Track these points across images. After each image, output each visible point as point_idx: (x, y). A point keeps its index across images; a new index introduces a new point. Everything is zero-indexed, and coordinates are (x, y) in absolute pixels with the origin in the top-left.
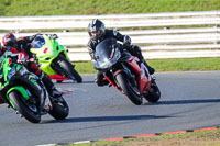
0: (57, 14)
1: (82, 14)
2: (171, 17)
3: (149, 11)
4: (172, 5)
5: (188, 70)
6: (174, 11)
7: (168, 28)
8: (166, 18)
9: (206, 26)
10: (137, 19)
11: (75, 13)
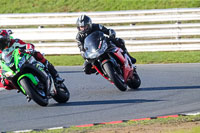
0: (32, 12)
1: (56, 12)
2: (136, 15)
3: (116, 9)
5: (152, 62)
6: (139, 8)
7: (134, 24)
8: (132, 15)
9: (168, 22)
10: (105, 16)
11: (48, 11)
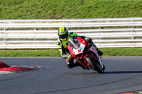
4: (104, 13)
